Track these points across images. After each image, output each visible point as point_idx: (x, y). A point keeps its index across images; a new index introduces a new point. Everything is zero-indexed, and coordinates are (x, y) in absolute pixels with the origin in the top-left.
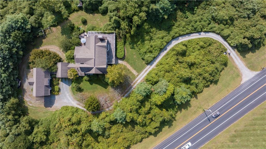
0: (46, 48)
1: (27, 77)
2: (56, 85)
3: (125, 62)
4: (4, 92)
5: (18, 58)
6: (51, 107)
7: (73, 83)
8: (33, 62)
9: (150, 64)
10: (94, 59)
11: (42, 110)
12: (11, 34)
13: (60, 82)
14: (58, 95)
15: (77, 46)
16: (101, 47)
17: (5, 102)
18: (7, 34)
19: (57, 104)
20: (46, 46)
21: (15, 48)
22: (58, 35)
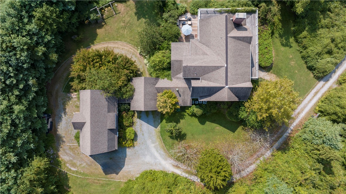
0: (107, 48)
1: (65, 109)
2: (128, 127)
3: (273, 75)
4: (19, 145)
5: (46, 69)
6: (117, 174)
7: (164, 121)
8: (79, 77)
9: (325, 78)
10: (224, 68)
11: (98, 180)
12: (34, 13)
13: (136, 119)
14: (132, 148)
15: (173, 41)
16: (240, 40)
17: (22, 169)
18: (24, 13)
19: (130, 166)
20: (103, 44)
21: (41, 46)
22: (129, 19)
